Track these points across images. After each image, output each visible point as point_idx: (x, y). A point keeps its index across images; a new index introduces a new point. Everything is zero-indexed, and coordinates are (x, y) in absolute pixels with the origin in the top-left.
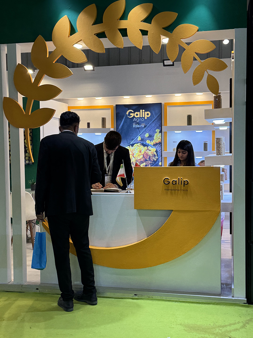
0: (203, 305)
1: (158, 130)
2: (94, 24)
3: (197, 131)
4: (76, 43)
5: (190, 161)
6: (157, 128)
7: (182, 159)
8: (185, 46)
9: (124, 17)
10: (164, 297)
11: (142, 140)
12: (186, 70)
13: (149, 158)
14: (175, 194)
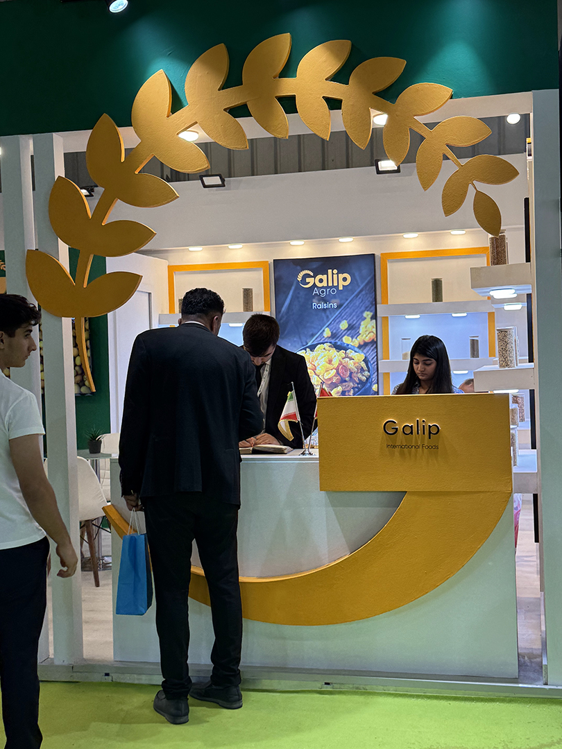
0: (480, 704)
1: (368, 313)
2: (223, 88)
3: (454, 315)
4: (185, 129)
5: (440, 380)
6: (367, 309)
7: (423, 378)
8: (425, 132)
9: (289, 70)
10: (392, 688)
11: (334, 336)
12: (426, 183)
13: (350, 376)
14: (410, 455)
